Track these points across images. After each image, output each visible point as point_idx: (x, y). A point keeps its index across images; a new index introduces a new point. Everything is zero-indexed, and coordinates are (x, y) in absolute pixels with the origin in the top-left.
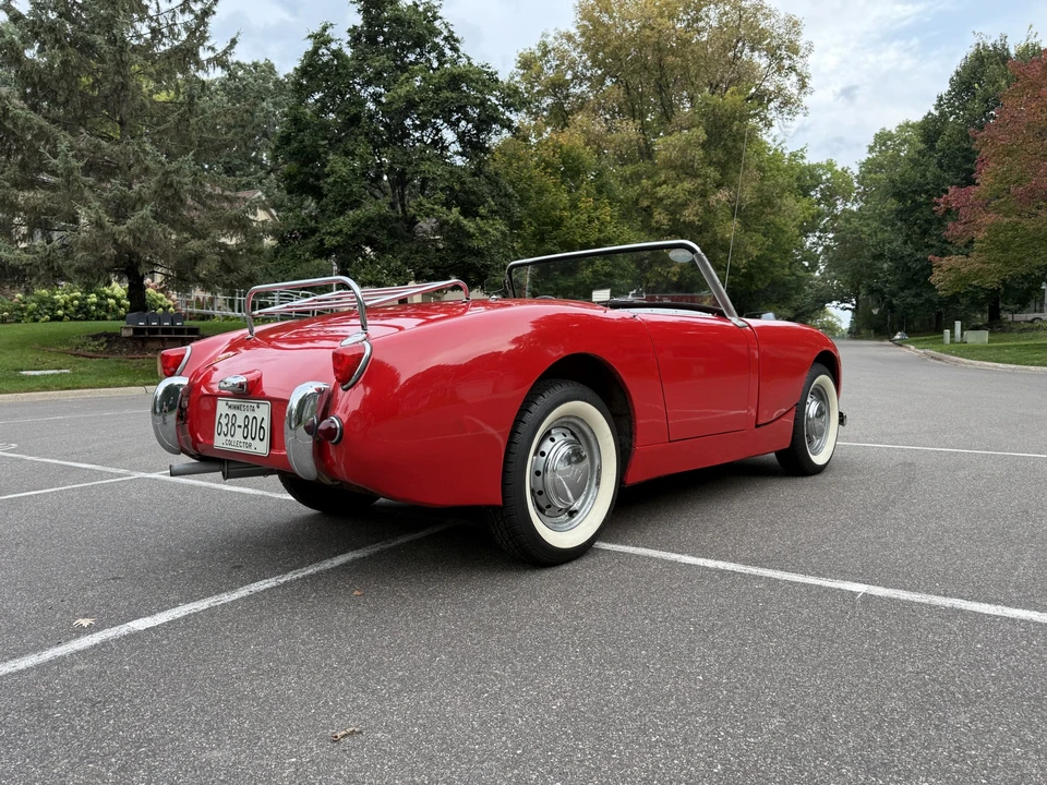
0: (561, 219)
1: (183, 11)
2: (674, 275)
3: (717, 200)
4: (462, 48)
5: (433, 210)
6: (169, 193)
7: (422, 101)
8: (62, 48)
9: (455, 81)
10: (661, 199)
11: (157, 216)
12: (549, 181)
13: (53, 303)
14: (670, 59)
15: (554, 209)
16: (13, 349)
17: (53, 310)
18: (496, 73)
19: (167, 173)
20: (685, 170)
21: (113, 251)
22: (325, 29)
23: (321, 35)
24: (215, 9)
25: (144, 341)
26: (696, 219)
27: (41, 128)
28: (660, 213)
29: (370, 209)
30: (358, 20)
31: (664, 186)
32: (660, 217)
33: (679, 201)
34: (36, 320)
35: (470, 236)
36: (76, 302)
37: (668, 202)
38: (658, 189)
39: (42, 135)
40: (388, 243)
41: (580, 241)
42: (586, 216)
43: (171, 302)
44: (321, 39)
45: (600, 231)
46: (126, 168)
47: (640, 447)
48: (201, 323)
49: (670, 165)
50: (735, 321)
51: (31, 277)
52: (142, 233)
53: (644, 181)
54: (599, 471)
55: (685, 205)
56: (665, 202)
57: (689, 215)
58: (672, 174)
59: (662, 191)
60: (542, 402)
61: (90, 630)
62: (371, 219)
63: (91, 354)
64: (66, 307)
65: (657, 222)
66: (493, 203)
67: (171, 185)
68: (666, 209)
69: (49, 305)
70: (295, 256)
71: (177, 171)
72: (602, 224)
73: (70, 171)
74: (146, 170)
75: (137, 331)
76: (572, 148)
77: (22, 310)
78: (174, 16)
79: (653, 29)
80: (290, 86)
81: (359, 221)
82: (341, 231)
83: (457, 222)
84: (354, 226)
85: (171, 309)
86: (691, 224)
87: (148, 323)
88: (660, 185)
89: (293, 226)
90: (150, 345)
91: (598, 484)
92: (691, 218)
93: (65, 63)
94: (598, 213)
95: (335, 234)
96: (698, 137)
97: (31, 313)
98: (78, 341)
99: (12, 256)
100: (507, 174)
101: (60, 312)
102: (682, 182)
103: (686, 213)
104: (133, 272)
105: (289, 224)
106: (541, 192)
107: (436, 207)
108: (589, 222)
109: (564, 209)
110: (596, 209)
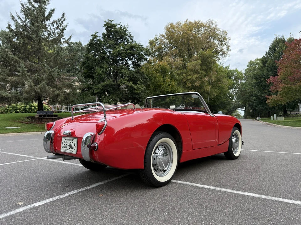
0: (161, 85)
1: (57, 29)
2: (193, 100)
3: (205, 80)
4: (134, 39)
5: (125, 82)
6: (51, 78)
7: (122, 53)
8: (23, 38)
9: (131, 48)
10: (189, 80)
11: (47, 84)
12: (158, 75)
13: (16, 108)
14: (191, 42)
15: (159, 82)
16: (4, 121)
17: (16, 110)
18: (143, 46)
19: (50, 72)
20: (195, 71)
21: (34, 94)
22: (96, 34)
23: (95, 35)
24: (66, 28)
25: (42, 119)
26: (199, 85)
27: (16, 60)
28: (188, 83)
29: (107, 82)
30: (105, 31)
31: (190, 76)
32: (188, 84)
33: (194, 80)
34: (11, 113)
35: (135, 89)
36: (23, 108)
37: (191, 80)
38: (188, 77)
39: (16, 61)
40: (112, 91)
41: (166, 91)
42: (168, 84)
43: (50, 108)
44: (95, 36)
45: (172, 88)
46: (39, 71)
47: (184, 151)
48: (58, 113)
49: (191, 70)
50: (211, 115)
51: (11, 100)
52: (43, 88)
53: (184, 75)
54: (172, 158)
55: (195, 81)
56: (190, 80)
57: (197, 84)
58: (192, 73)
59: (189, 77)
60: (156, 138)
61: (22, 206)
62: (107, 85)
63: (26, 122)
64: (20, 109)
65: (188, 86)
66: (142, 81)
67: (52, 75)
68: (190, 82)
69: (15, 108)
70: (86, 95)
71: (53, 72)
72: (172, 86)
73: (24, 72)
74: (45, 71)
75: (40, 116)
76: (164, 66)
77: (7, 110)
78: (54, 30)
79: (186, 34)
80: (86, 49)
81: (104, 85)
82: (99, 88)
83: (132, 85)
84: (103, 87)
85: (50, 110)
86: (197, 86)
87: (43, 114)
88: (188, 76)
89: (85, 87)
90: (43, 120)
91: (172, 162)
92: (197, 85)
93: (24, 42)
94: (171, 83)
95: (97, 89)
96: (199, 63)
97: (10, 111)
98: (23, 119)
99: (6, 95)
100: (146, 72)
101: (18, 111)
102: (195, 75)
103: (196, 83)
104: (39, 99)
105: (85, 86)
106: (155, 77)
107: (126, 82)
108: (169, 86)
109: (162, 82)
110: (170, 82)
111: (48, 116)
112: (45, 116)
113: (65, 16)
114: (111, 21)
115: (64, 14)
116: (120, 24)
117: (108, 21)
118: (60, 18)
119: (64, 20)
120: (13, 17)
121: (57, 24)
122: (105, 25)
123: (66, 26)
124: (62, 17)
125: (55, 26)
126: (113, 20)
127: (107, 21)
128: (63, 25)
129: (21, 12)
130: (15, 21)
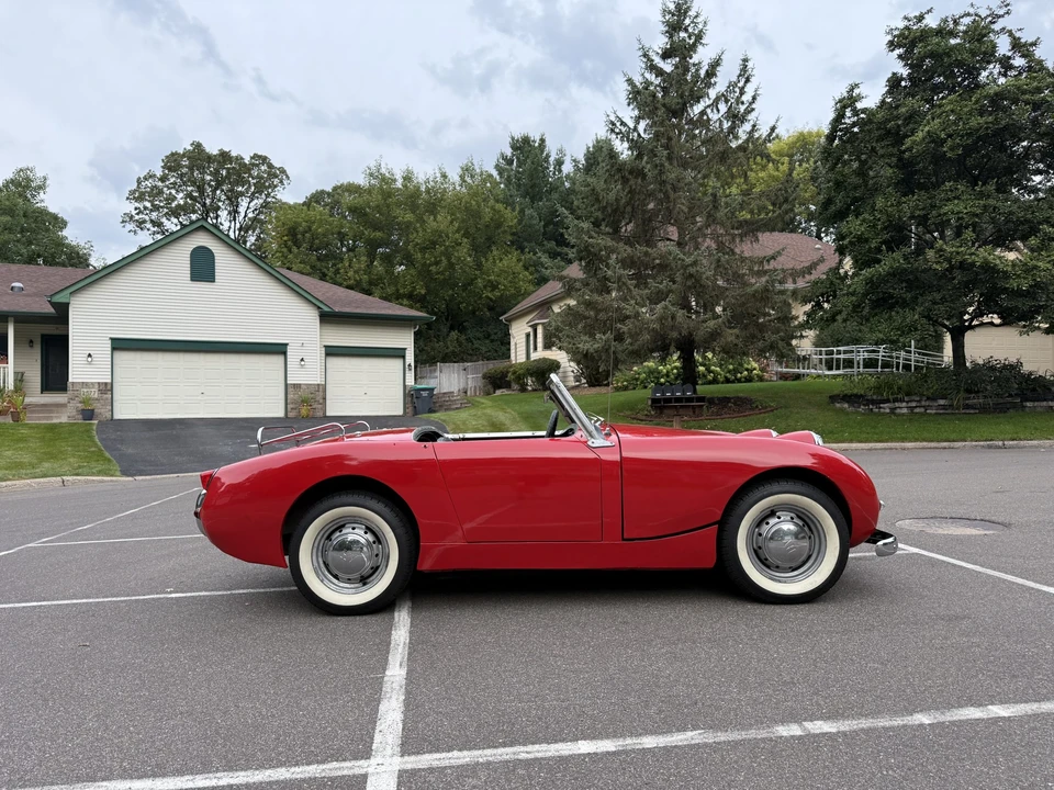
6: (689, 283)
7: (950, 136)
13: (659, 373)
17: (658, 378)
22: (852, 90)
23: (848, 98)
24: (754, 106)
34: (646, 387)
36: (675, 371)
44: (848, 102)
63: (644, 418)
64: (667, 375)
69: (656, 374)
75: (655, 401)
77: (637, 379)
84: (867, 284)
87: (684, 393)
97: (642, 382)
101: (662, 380)
104: (687, 347)
111: (678, 400)
112: (668, 400)
113: (750, 64)
114: (920, 18)
115: (745, 60)
116: (972, 11)
117: (906, 23)
118: (734, 79)
119: (747, 80)
120: (613, 124)
121: (727, 101)
122: (892, 45)
123: (754, 98)
124: (740, 75)
125: (723, 108)
126: (929, 11)
127: (901, 25)
128: (744, 98)
129: (629, 105)
130: (617, 134)
